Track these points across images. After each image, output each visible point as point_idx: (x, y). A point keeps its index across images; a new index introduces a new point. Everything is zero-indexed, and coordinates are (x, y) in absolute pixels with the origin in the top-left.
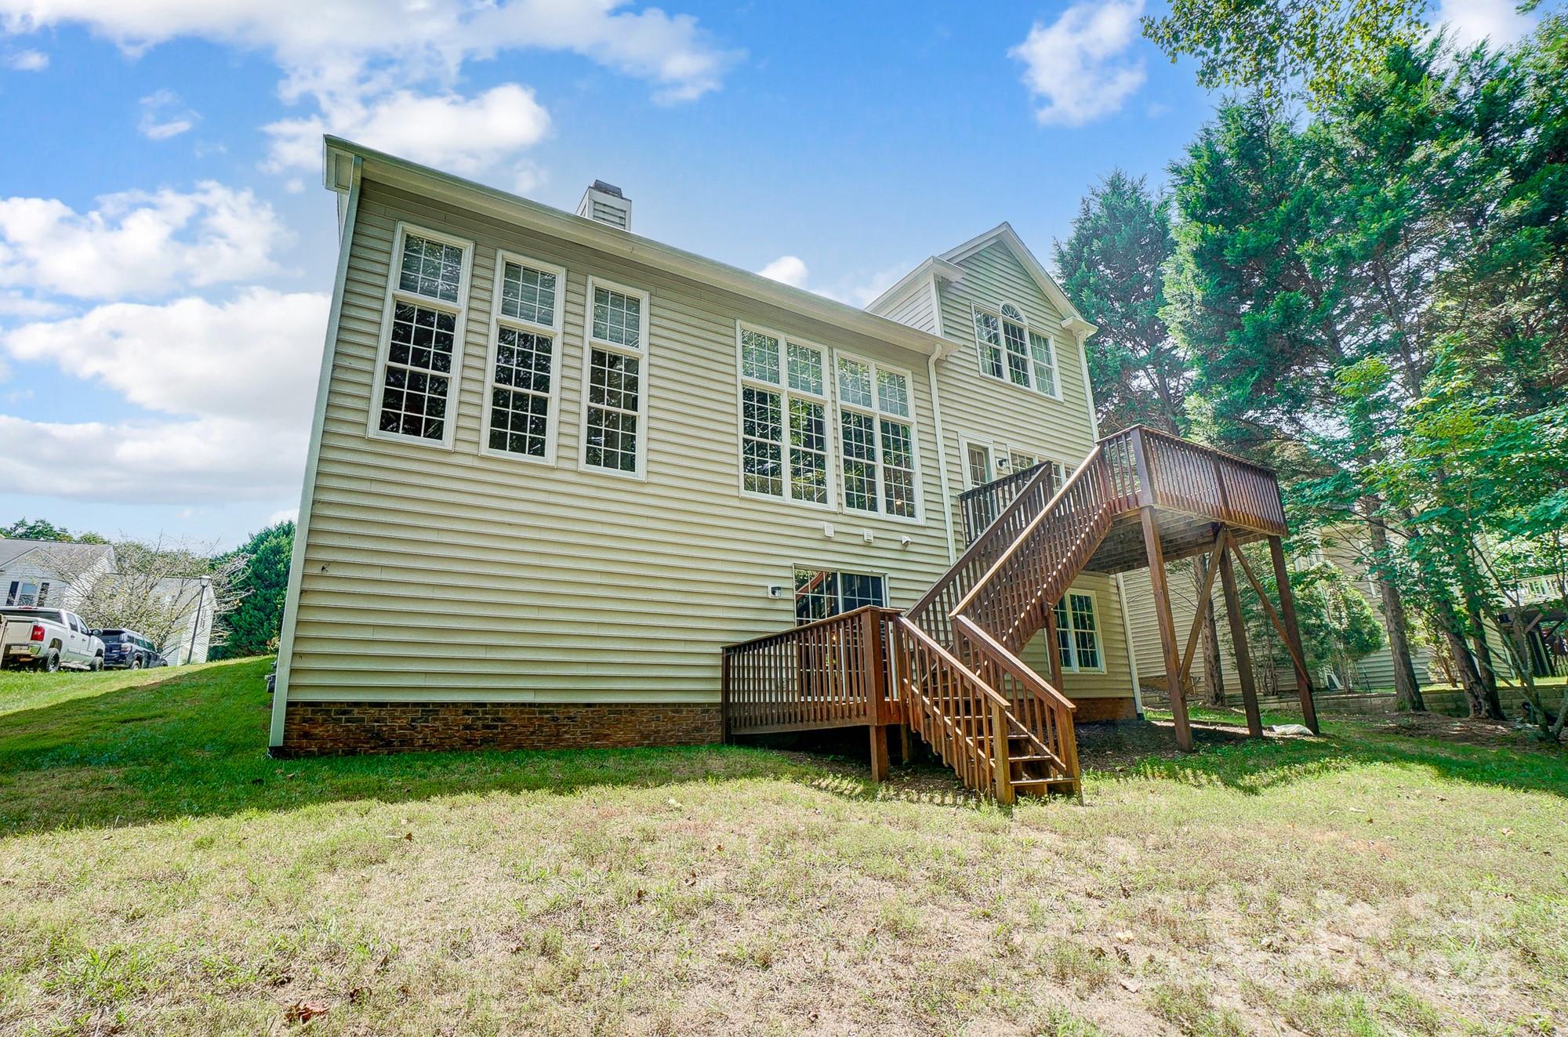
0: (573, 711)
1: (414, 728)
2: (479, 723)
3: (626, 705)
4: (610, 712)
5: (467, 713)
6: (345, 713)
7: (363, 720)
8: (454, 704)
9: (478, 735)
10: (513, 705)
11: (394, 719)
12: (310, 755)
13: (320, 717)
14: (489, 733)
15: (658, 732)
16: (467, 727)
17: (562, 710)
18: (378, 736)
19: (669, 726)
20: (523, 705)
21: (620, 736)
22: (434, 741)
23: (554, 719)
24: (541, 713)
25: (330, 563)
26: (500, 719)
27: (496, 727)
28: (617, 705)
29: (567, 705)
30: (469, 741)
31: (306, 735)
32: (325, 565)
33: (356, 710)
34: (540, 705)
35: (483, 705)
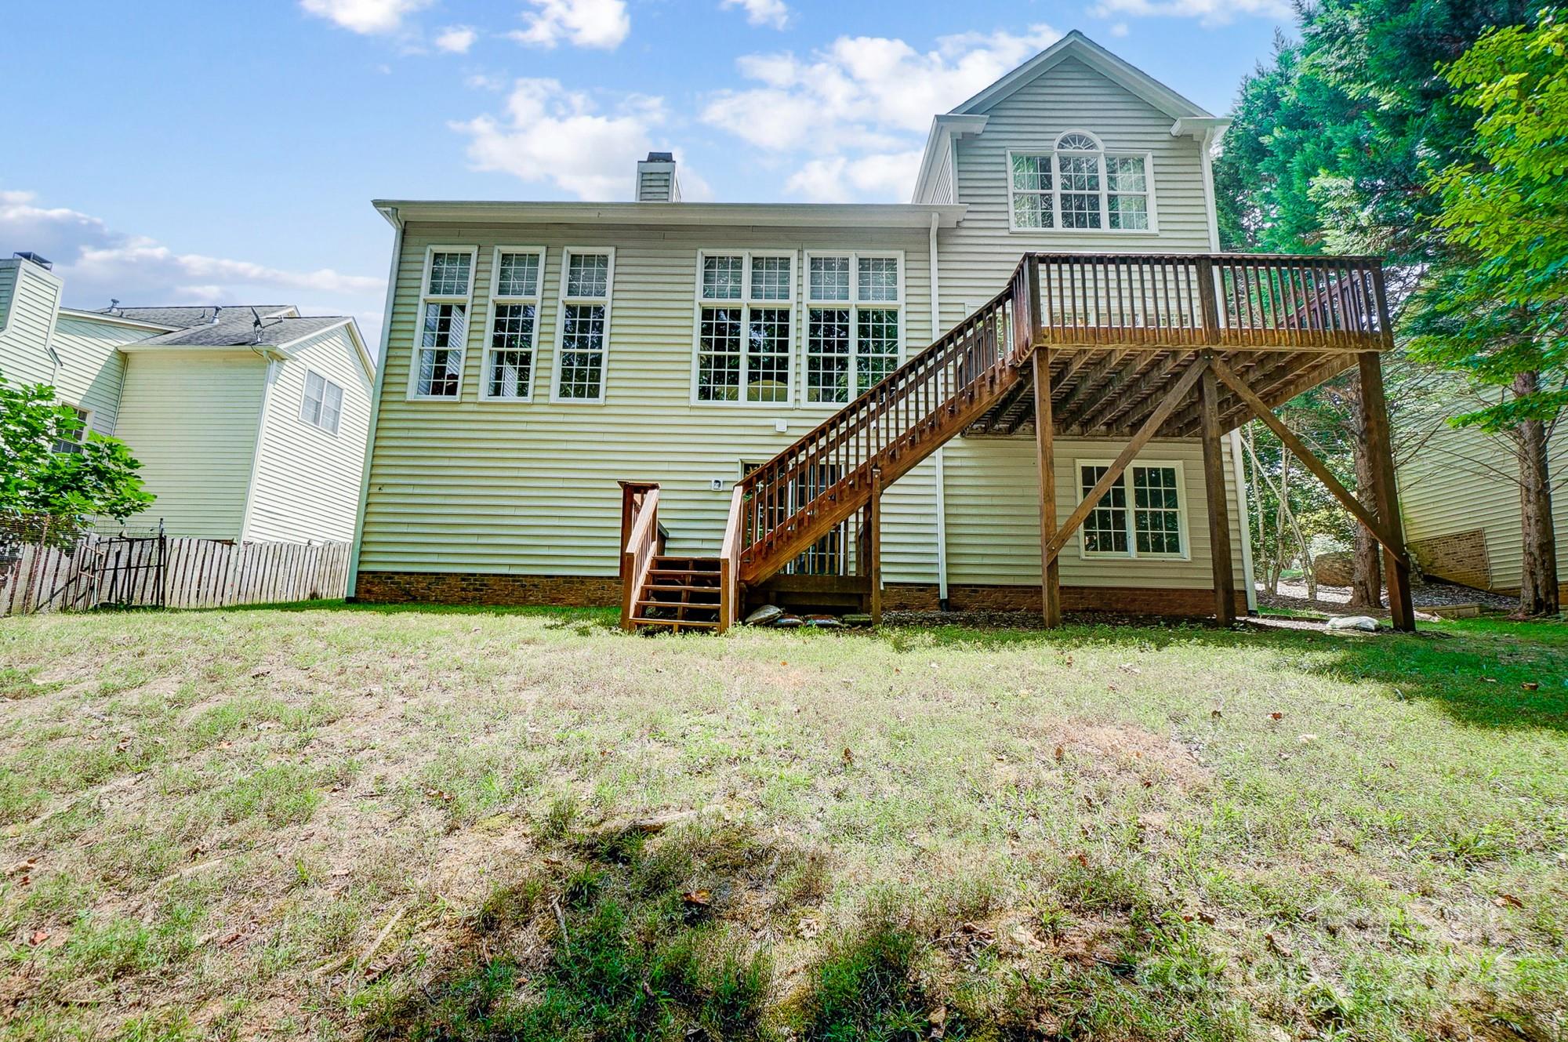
0: (536, 581)
1: (429, 589)
2: (471, 587)
3: (578, 577)
4: (565, 582)
5: (463, 580)
6: (390, 578)
7: (399, 583)
8: (455, 574)
9: (470, 595)
10: (494, 575)
11: (418, 582)
12: (370, 603)
13: (376, 581)
14: (478, 594)
15: (603, 598)
16: (463, 589)
17: (529, 579)
18: (408, 593)
19: (613, 594)
20: (501, 575)
21: (572, 600)
22: (442, 598)
23: (523, 586)
24: (514, 581)
25: (383, 485)
26: (485, 585)
27: (482, 590)
28: (571, 577)
29: (532, 576)
30: (464, 599)
31: (369, 591)
32: (382, 486)
33: (396, 577)
34: (513, 576)
35: (475, 575)
